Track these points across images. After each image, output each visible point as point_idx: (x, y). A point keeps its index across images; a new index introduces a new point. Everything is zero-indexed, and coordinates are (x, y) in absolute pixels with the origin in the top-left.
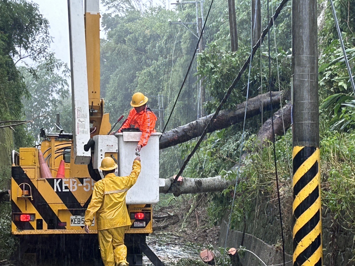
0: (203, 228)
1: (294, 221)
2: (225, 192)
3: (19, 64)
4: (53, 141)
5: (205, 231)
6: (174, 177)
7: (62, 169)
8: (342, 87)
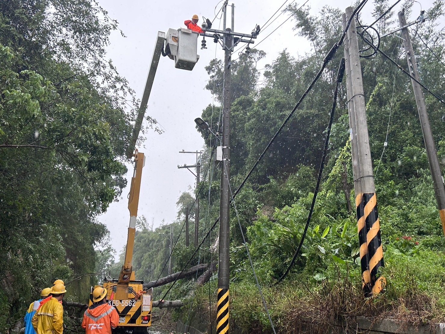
0: (169, 323)
1: (217, 323)
2: (182, 308)
3: (96, 249)
4: (109, 282)
5: (170, 324)
6: (161, 300)
7: (112, 296)
8: (233, 263)
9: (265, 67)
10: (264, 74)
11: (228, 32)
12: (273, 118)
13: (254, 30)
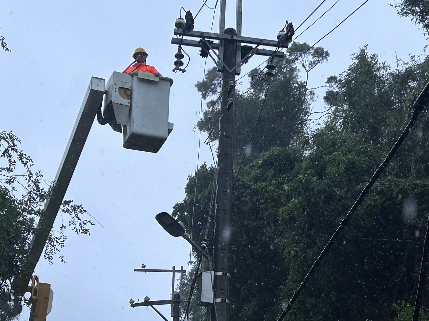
9: (328, 82)
10: (325, 98)
11: (228, 37)
12: (340, 196)
13: (283, 31)
